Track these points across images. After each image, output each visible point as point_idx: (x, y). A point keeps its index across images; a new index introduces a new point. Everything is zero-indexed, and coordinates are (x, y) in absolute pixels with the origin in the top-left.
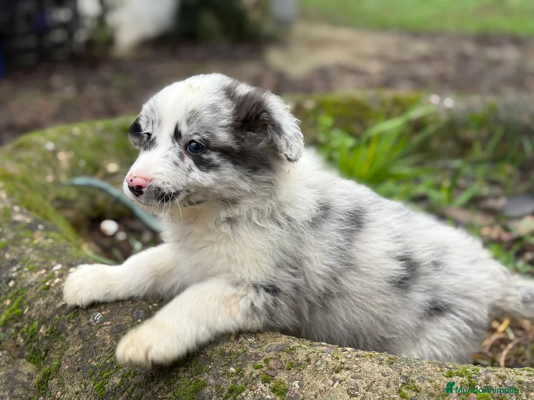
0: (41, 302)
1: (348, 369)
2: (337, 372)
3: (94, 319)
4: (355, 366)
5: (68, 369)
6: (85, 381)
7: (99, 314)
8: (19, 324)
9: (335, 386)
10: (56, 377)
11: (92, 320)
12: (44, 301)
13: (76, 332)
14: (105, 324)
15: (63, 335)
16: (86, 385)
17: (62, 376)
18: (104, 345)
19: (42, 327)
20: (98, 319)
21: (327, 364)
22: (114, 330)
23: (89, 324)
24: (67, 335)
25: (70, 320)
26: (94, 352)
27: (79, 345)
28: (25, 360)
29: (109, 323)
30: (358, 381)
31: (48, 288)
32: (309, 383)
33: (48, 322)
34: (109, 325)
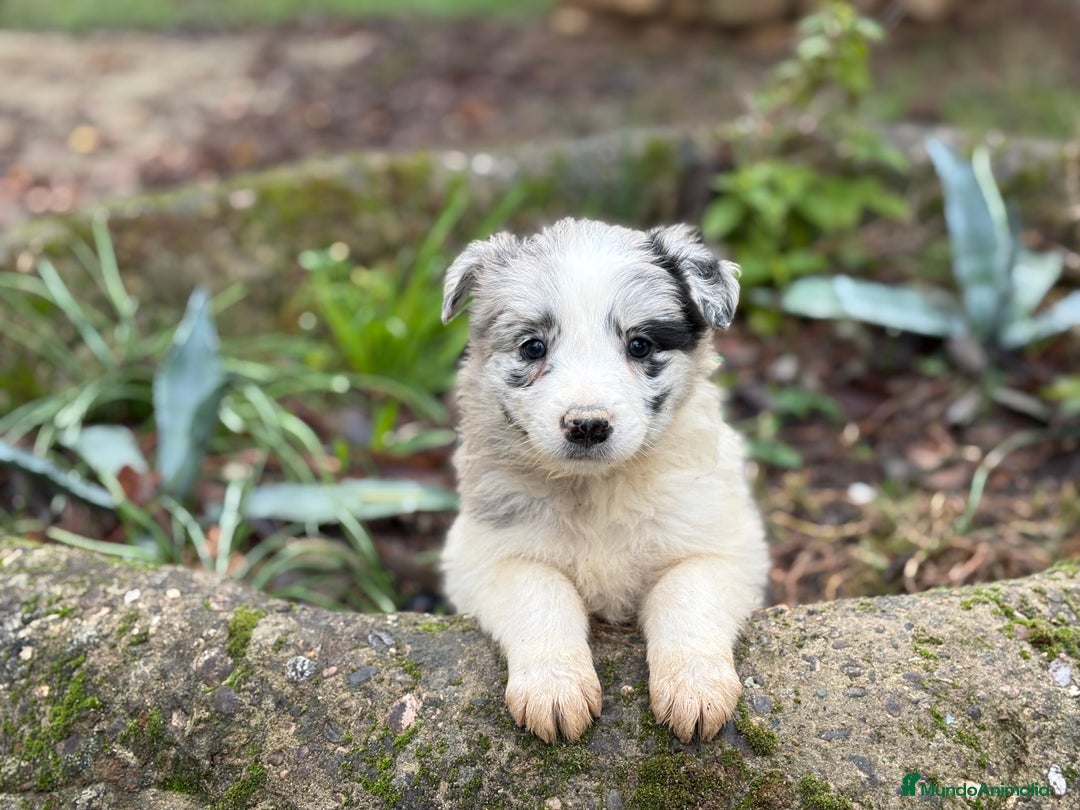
0: (144, 668)
1: (815, 637)
2: (800, 647)
3: (295, 670)
4: (825, 629)
5: (288, 775)
6: (343, 786)
7: (302, 658)
8: (104, 725)
9: (818, 668)
10: (264, 798)
11: (294, 674)
12: (151, 666)
13: (269, 703)
14: (325, 673)
15: (238, 717)
16: (347, 794)
17: (278, 792)
18: (346, 711)
19: (175, 715)
20: (305, 668)
21: (778, 638)
22: (355, 679)
23: (291, 681)
24: (249, 715)
25: (240, 686)
26: (331, 731)
27: (288, 727)
28: (155, 790)
29: (333, 669)
30: (848, 651)
31: (143, 639)
32: (770, 676)
33: (186, 702)
34: (336, 674)
